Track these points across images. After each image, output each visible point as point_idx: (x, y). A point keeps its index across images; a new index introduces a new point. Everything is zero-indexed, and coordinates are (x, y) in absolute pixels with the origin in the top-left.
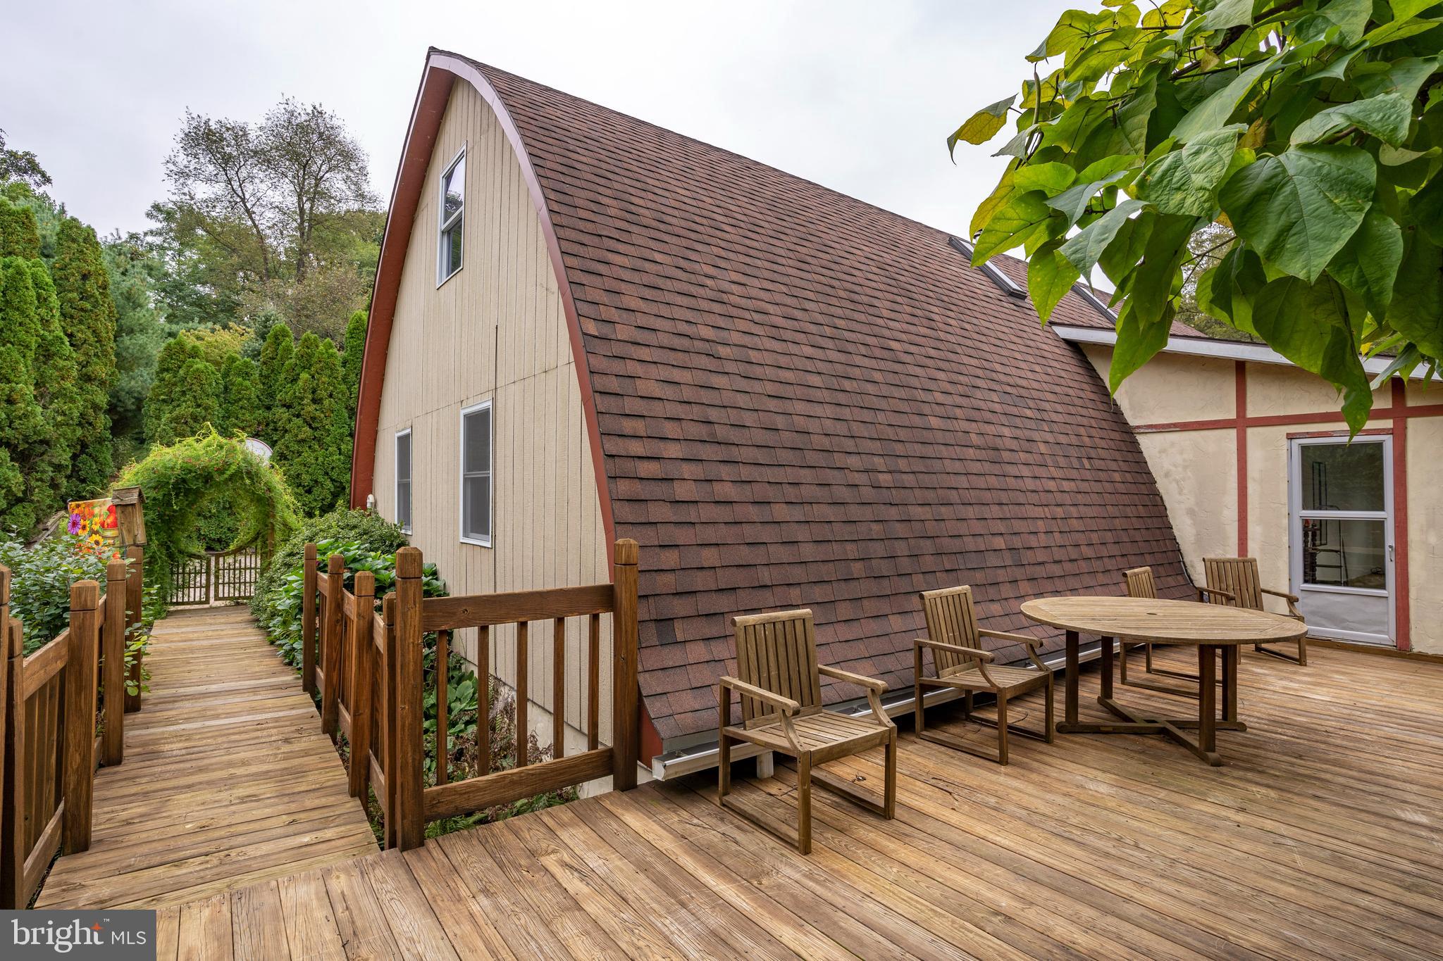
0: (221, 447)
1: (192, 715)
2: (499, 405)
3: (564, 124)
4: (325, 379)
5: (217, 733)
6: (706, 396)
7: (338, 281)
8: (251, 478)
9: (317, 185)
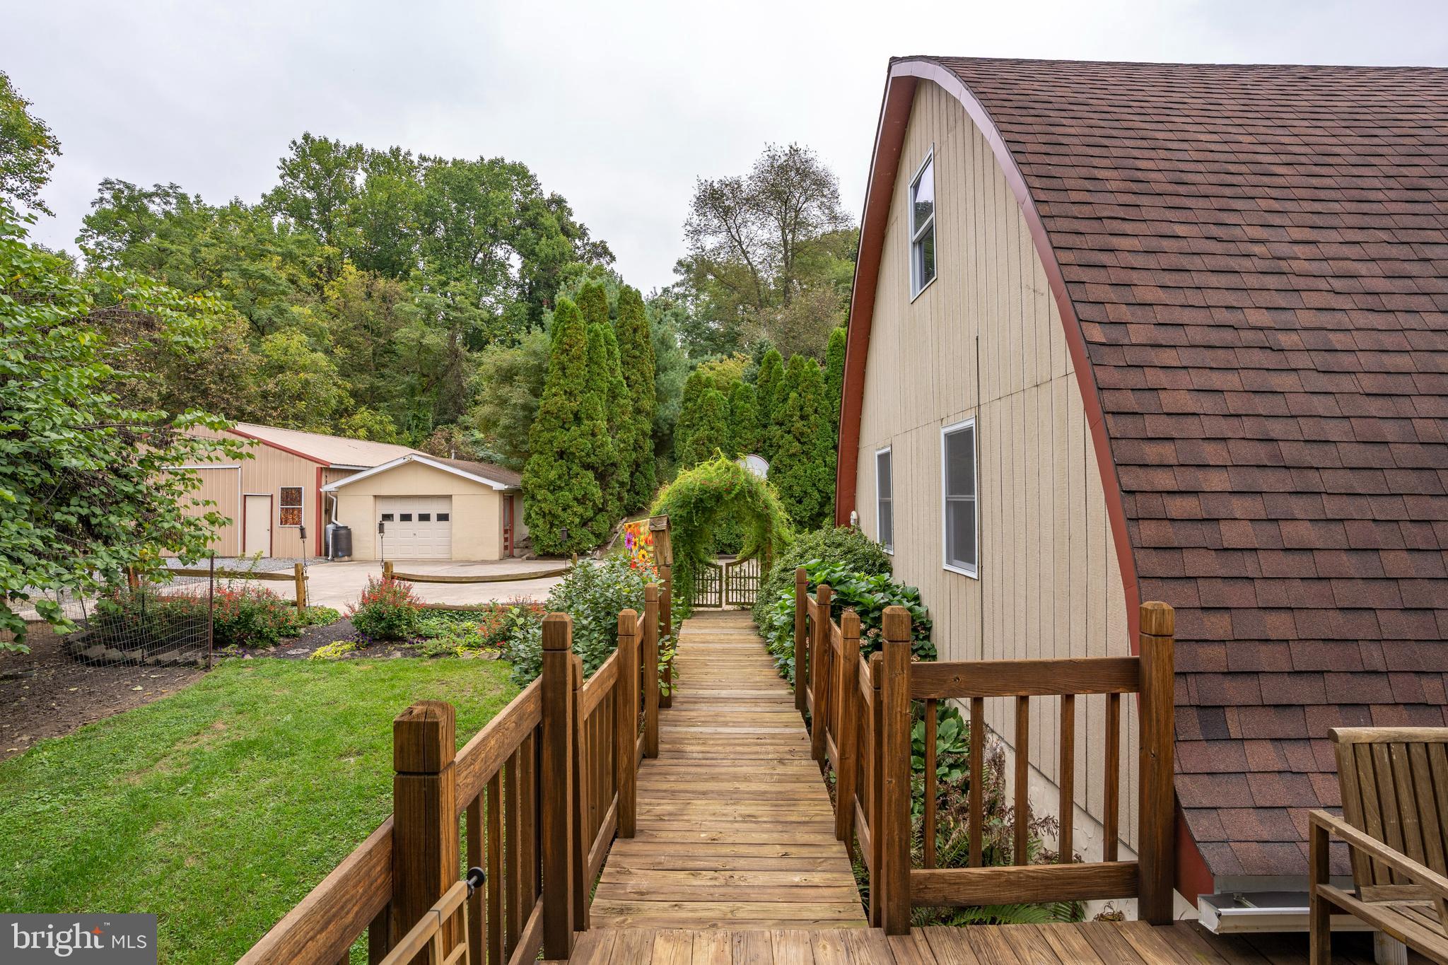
0: (728, 469)
1: (708, 719)
2: (983, 423)
3: (1043, 96)
4: (811, 396)
5: (726, 742)
6: (1262, 405)
7: (818, 301)
8: (752, 497)
9: (796, 217)
